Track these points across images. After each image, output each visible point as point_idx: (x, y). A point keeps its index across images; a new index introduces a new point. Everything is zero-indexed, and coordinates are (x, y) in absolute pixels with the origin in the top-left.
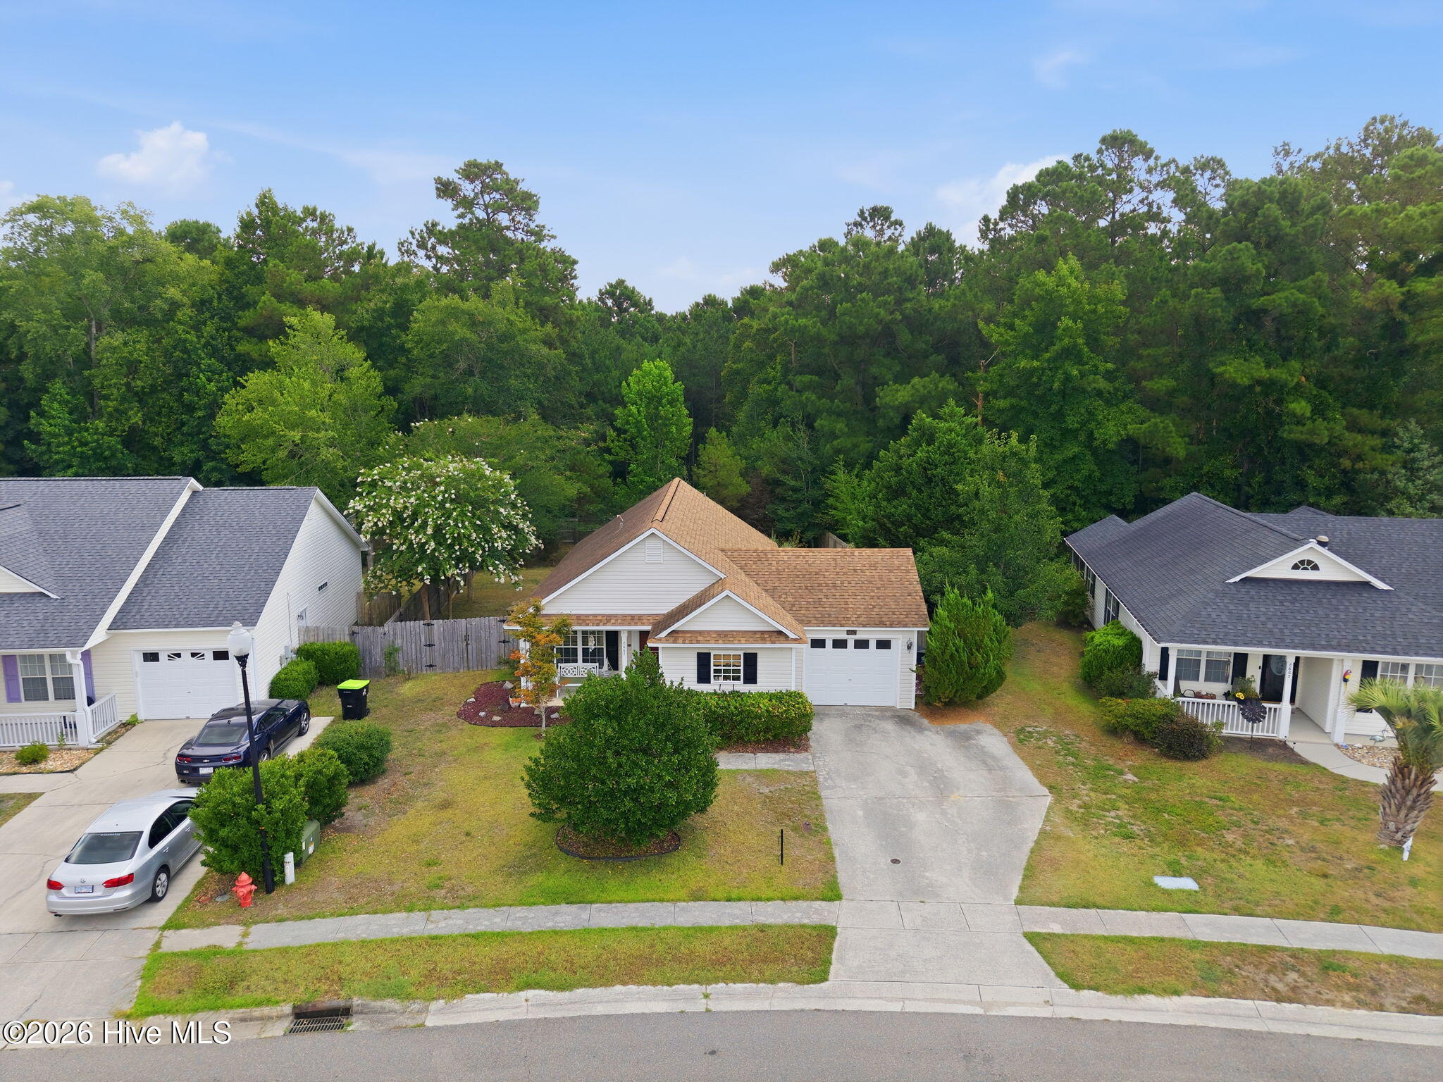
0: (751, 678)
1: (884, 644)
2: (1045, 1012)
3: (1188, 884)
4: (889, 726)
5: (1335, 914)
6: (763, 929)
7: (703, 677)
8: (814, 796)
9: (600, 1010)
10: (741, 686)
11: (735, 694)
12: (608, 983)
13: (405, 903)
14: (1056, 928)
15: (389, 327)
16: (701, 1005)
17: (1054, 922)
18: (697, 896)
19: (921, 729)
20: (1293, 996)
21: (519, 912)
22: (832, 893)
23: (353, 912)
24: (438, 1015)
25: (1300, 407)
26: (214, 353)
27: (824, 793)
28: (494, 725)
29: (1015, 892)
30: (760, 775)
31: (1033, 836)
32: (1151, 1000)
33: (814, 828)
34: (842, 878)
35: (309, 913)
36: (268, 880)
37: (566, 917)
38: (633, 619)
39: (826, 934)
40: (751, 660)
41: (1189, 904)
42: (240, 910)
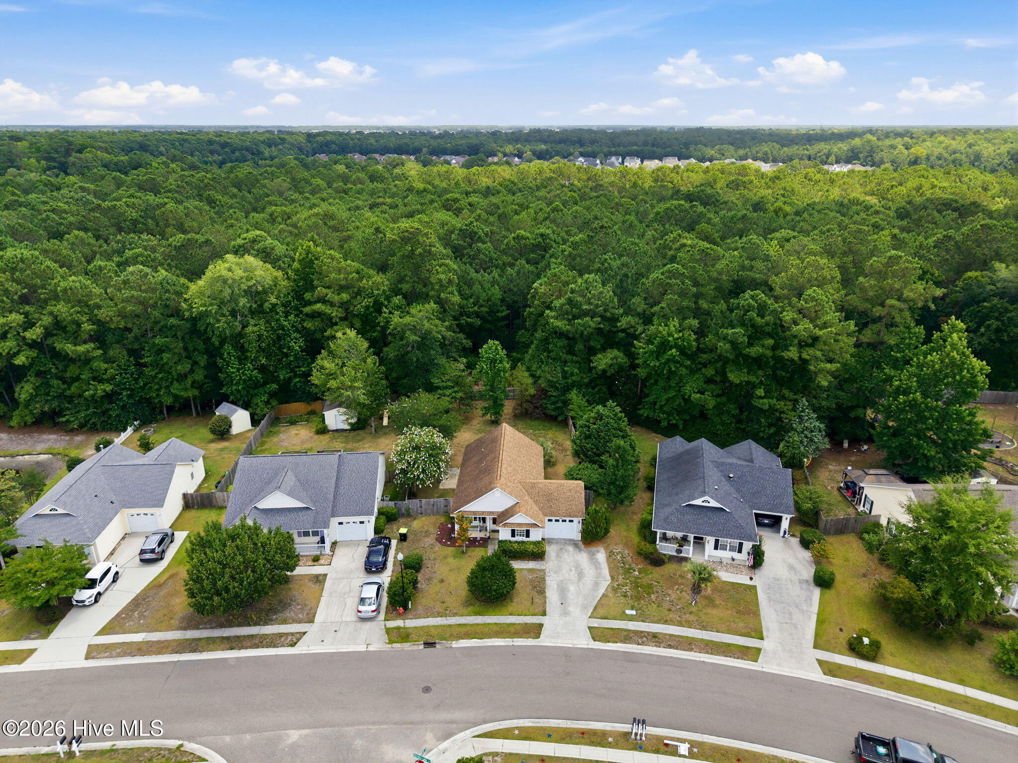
0: (528, 536)
1: (571, 521)
2: (586, 647)
3: (634, 612)
4: (571, 548)
5: (666, 622)
6: (526, 624)
7: (513, 535)
8: (544, 580)
9: (490, 644)
10: (525, 539)
11: (523, 542)
12: (491, 638)
13: (440, 615)
14: (596, 625)
15: (372, 312)
16: (511, 644)
17: (596, 623)
18: (511, 614)
19: (580, 550)
20: (643, 644)
21: (468, 618)
22: (544, 614)
23: (428, 617)
24: (455, 644)
25: (760, 392)
26: (297, 331)
27: (547, 578)
28: (448, 546)
29: (589, 614)
30: (531, 571)
31: (600, 595)
32: (610, 644)
33: (542, 592)
34: (547, 609)
35: (417, 617)
36: (406, 608)
37: (479, 620)
38: (491, 513)
39: (540, 626)
40: (528, 532)
41: (631, 618)
42: (400, 616)
